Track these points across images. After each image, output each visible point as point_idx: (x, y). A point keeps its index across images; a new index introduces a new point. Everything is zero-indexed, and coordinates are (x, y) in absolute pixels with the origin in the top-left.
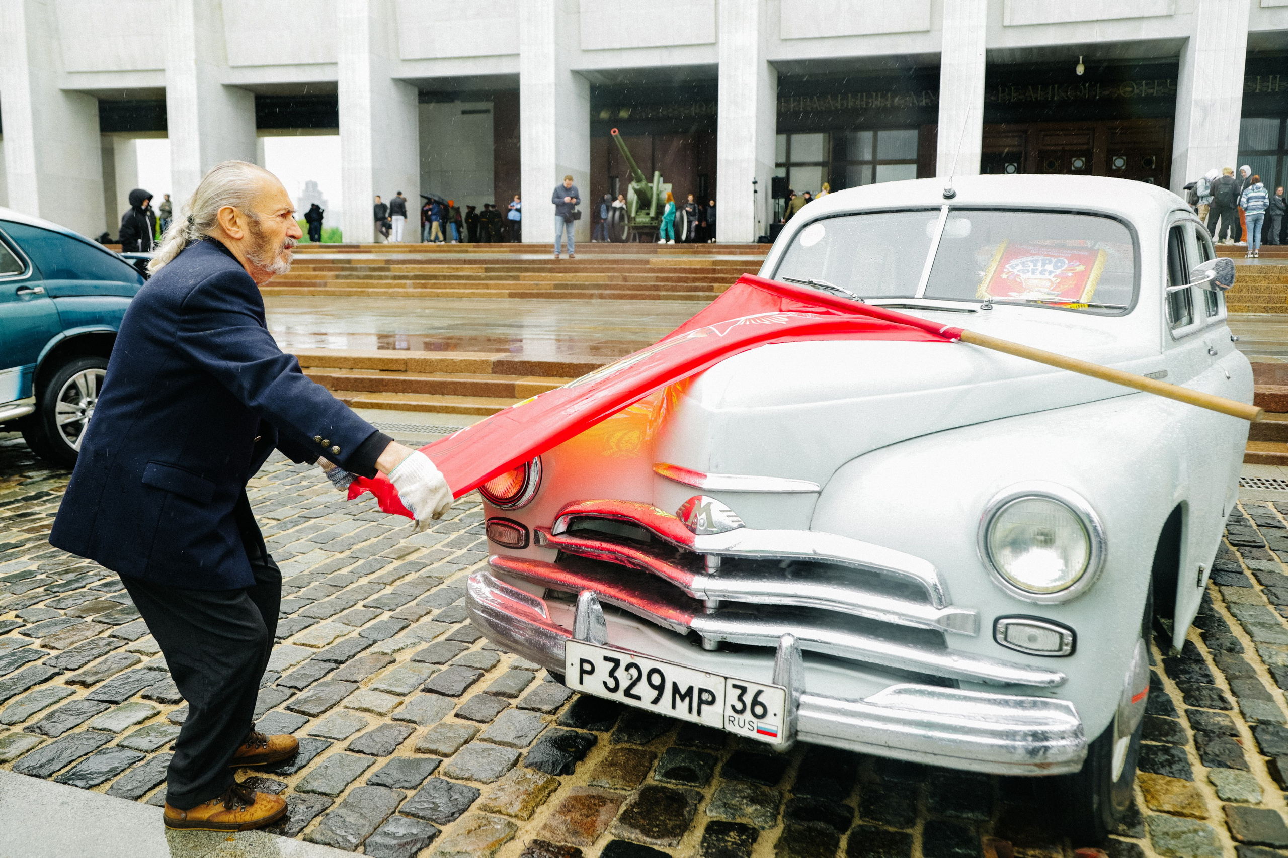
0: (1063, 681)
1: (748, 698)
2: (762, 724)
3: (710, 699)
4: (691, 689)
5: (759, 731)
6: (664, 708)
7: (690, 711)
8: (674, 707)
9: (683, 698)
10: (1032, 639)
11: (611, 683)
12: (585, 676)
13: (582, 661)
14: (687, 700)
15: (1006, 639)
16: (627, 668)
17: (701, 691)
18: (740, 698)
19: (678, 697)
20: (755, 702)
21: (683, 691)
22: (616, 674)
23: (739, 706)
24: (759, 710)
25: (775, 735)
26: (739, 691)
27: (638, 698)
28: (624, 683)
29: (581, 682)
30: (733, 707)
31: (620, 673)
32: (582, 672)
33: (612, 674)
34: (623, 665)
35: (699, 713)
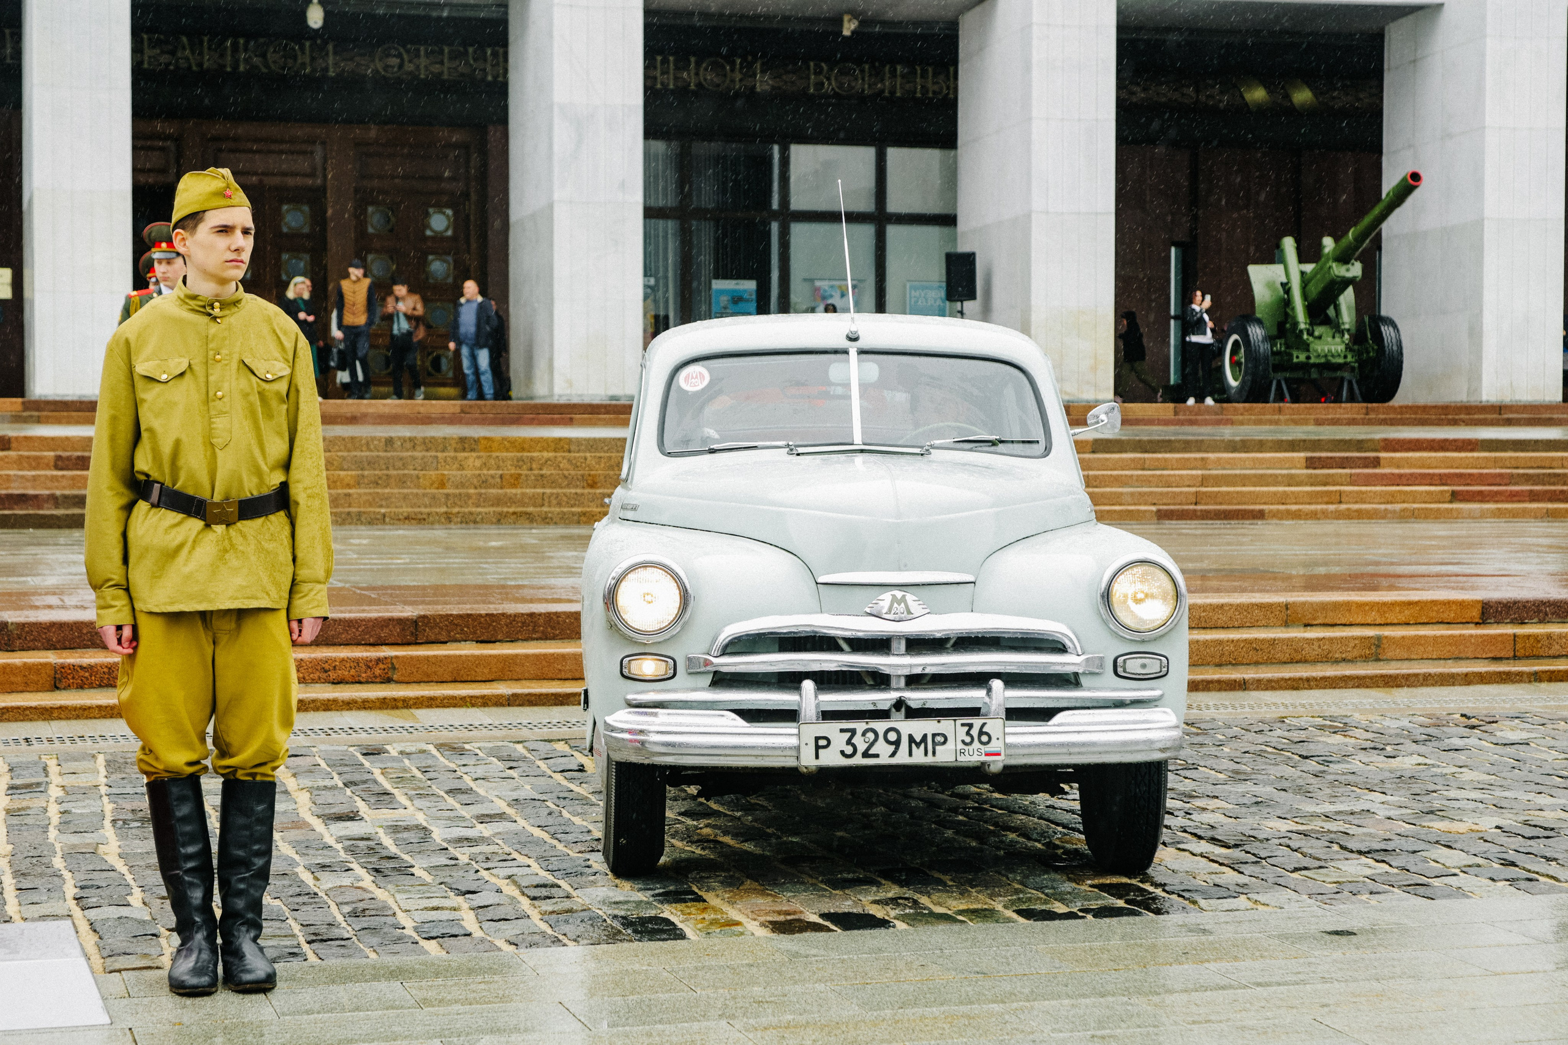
0: (1162, 696)
1: (975, 732)
2: (989, 748)
3: (942, 740)
4: (925, 736)
5: (987, 755)
6: (902, 758)
7: (926, 754)
8: (910, 754)
9: (918, 745)
10: (1144, 666)
11: (849, 750)
12: (821, 751)
13: (817, 739)
14: (923, 746)
15: (1125, 671)
16: (864, 734)
17: (934, 735)
18: (968, 733)
19: (913, 745)
20: (981, 733)
21: (918, 739)
22: (853, 741)
23: (968, 739)
24: (985, 738)
25: (999, 754)
26: (967, 728)
27: (877, 756)
28: (862, 747)
29: (817, 757)
30: (963, 742)
31: (858, 740)
32: (818, 747)
33: (849, 742)
34: (859, 732)
35: (934, 753)
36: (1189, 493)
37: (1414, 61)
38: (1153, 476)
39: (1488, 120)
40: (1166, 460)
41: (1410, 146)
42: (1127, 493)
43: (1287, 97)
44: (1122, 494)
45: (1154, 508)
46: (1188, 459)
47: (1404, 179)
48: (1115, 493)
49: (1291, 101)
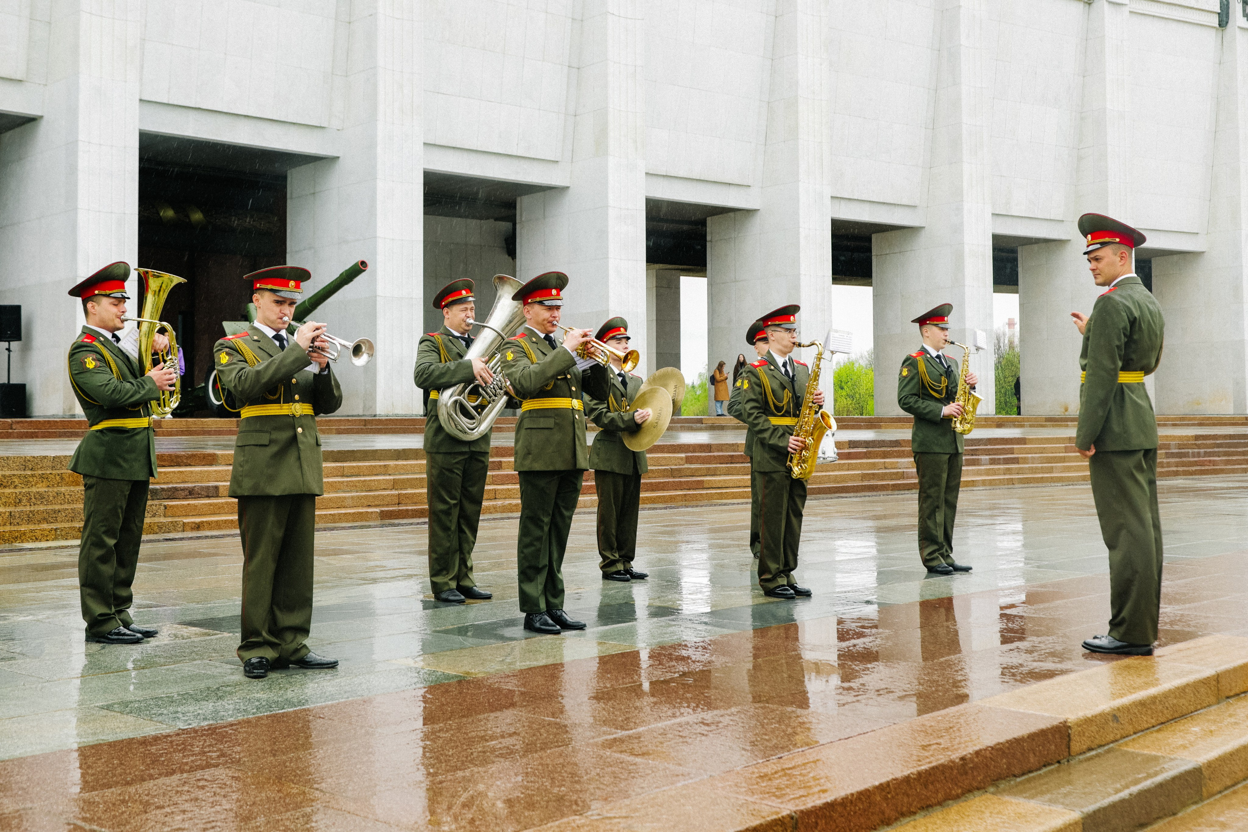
36: (392, 495)
37: (314, 193)
38: (359, 481)
39: (380, 233)
40: (359, 467)
41: (310, 248)
42: (349, 497)
43: (188, 217)
44: (345, 498)
45: (377, 510)
46: (375, 466)
47: (356, 265)
48: (340, 498)
49: (189, 219)
